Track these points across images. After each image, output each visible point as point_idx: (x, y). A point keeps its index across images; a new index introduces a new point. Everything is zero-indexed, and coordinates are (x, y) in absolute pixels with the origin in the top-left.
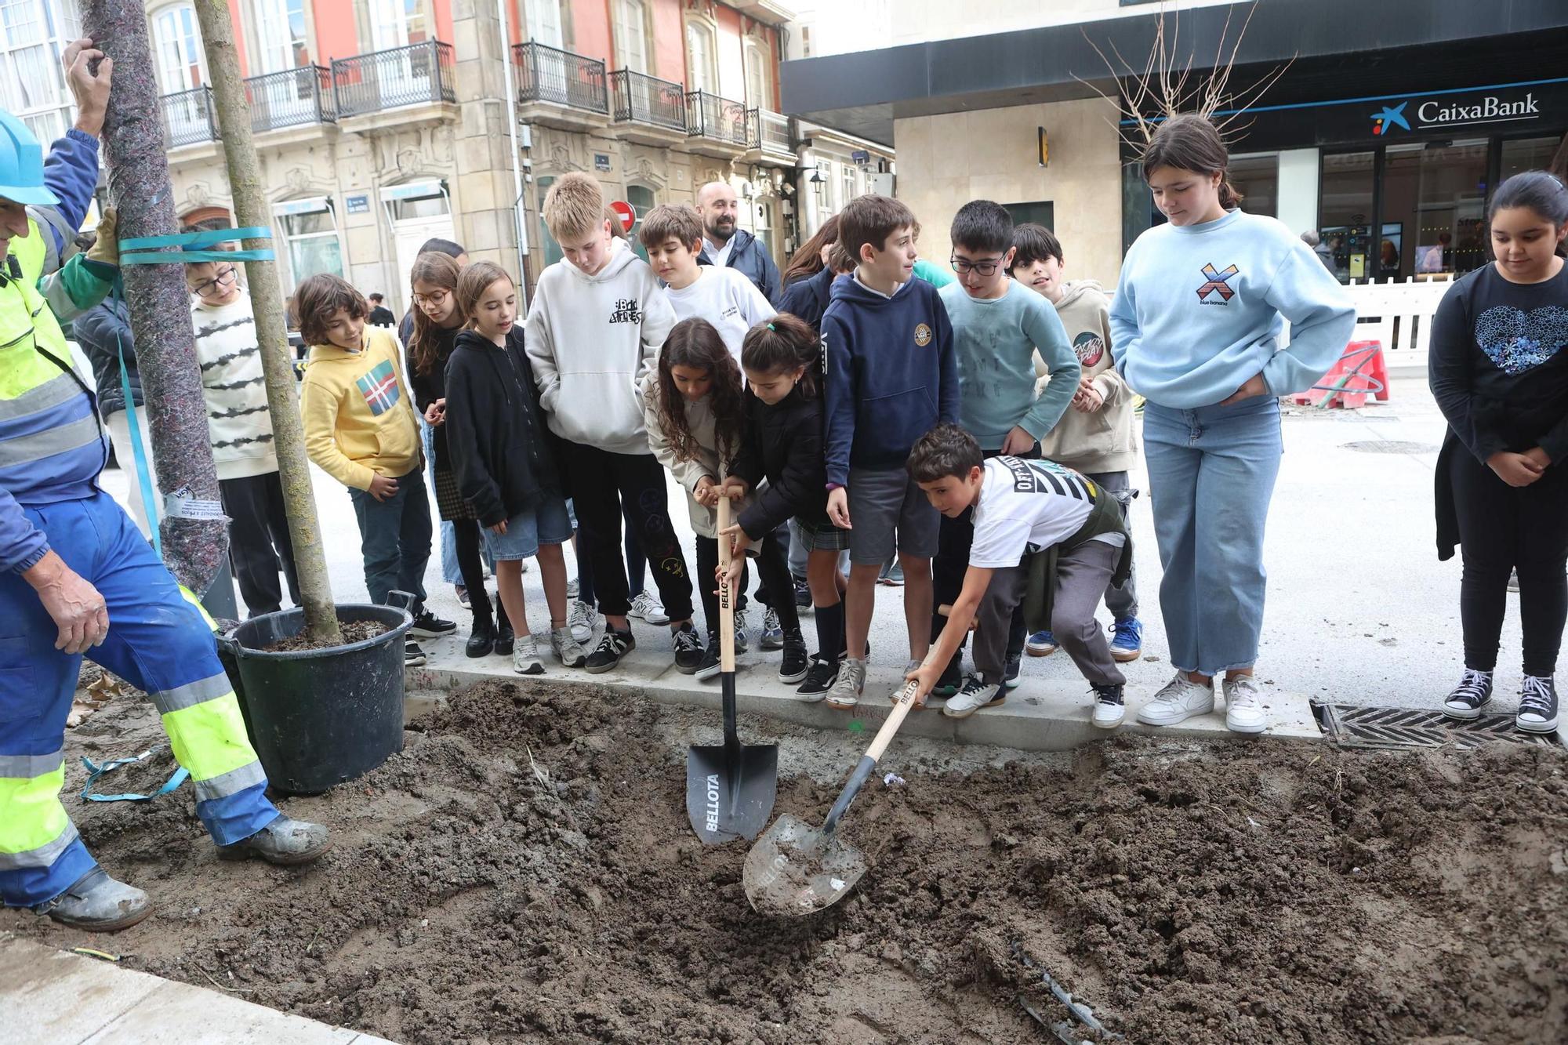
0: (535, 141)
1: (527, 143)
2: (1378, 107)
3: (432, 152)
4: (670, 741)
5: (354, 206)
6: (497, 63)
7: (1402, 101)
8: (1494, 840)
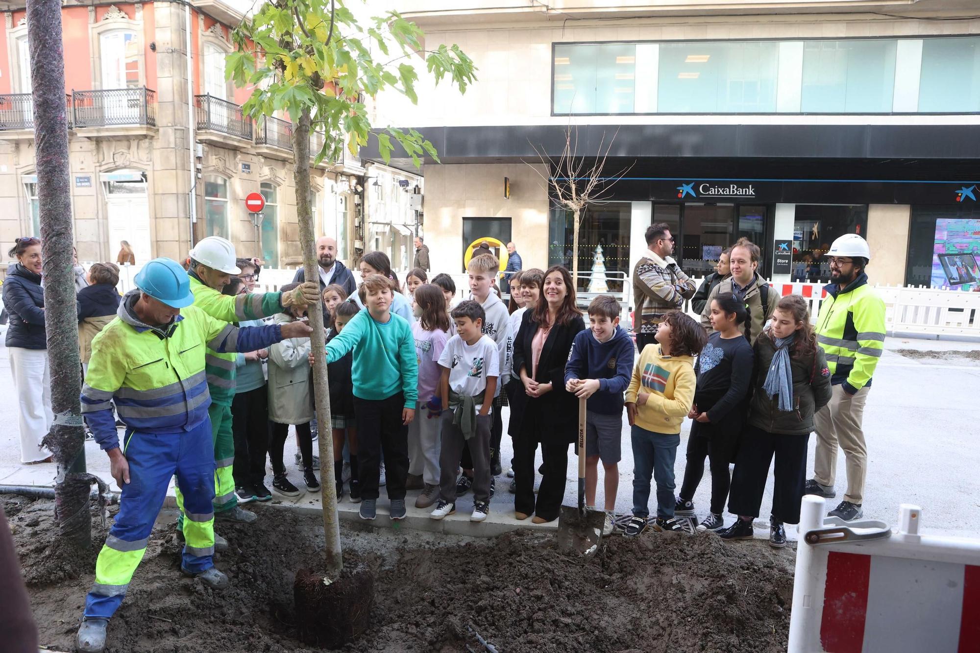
0: (205, 153)
1: (200, 154)
2: (680, 184)
3: (137, 155)
4: (304, 534)
5: (80, 182)
6: (184, 106)
7: (692, 182)
8: (657, 572)
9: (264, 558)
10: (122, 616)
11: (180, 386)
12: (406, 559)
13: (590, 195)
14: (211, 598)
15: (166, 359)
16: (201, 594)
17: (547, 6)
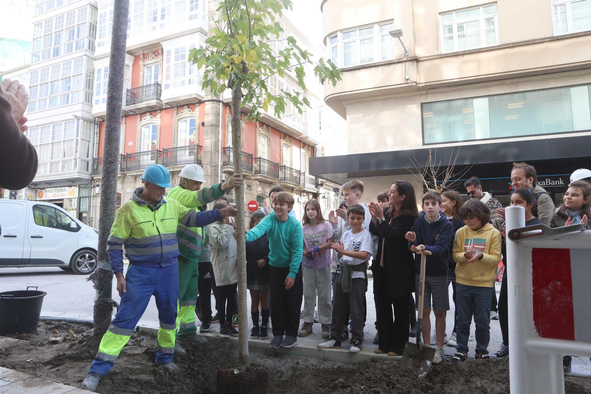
6: (217, 153)
8: (468, 381)
9: (206, 364)
10: (112, 379)
11: (159, 237)
12: (297, 374)
13: (446, 185)
14: (167, 379)
15: (153, 221)
16: (161, 376)
17: (416, 82)
